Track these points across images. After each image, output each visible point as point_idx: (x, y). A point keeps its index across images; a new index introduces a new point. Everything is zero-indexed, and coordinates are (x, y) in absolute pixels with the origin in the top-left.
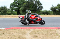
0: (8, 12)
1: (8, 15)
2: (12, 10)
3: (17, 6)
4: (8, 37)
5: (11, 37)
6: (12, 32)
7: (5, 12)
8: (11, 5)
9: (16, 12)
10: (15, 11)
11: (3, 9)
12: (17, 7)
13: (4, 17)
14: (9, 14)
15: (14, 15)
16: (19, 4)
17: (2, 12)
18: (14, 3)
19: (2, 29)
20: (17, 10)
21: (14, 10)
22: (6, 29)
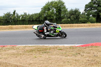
0: (81, 19)
1: (82, 23)
2: (88, 15)
3: (95, 8)
4: (87, 58)
5: (91, 59)
6: (92, 52)
7: (77, 18)
8: (87, 6)
9: (94, 19)
10: (94, 16)
11: (73, 14)
12: (96, 10)
13: (75, 26)
14: (84, 22)
15: (92, 22)
16: (99, 6)
17: (73, 19)
18: (92, 3)
19: (76, 45)
20: (96, 14)
21: (91, 16)
22: (82, 46)
